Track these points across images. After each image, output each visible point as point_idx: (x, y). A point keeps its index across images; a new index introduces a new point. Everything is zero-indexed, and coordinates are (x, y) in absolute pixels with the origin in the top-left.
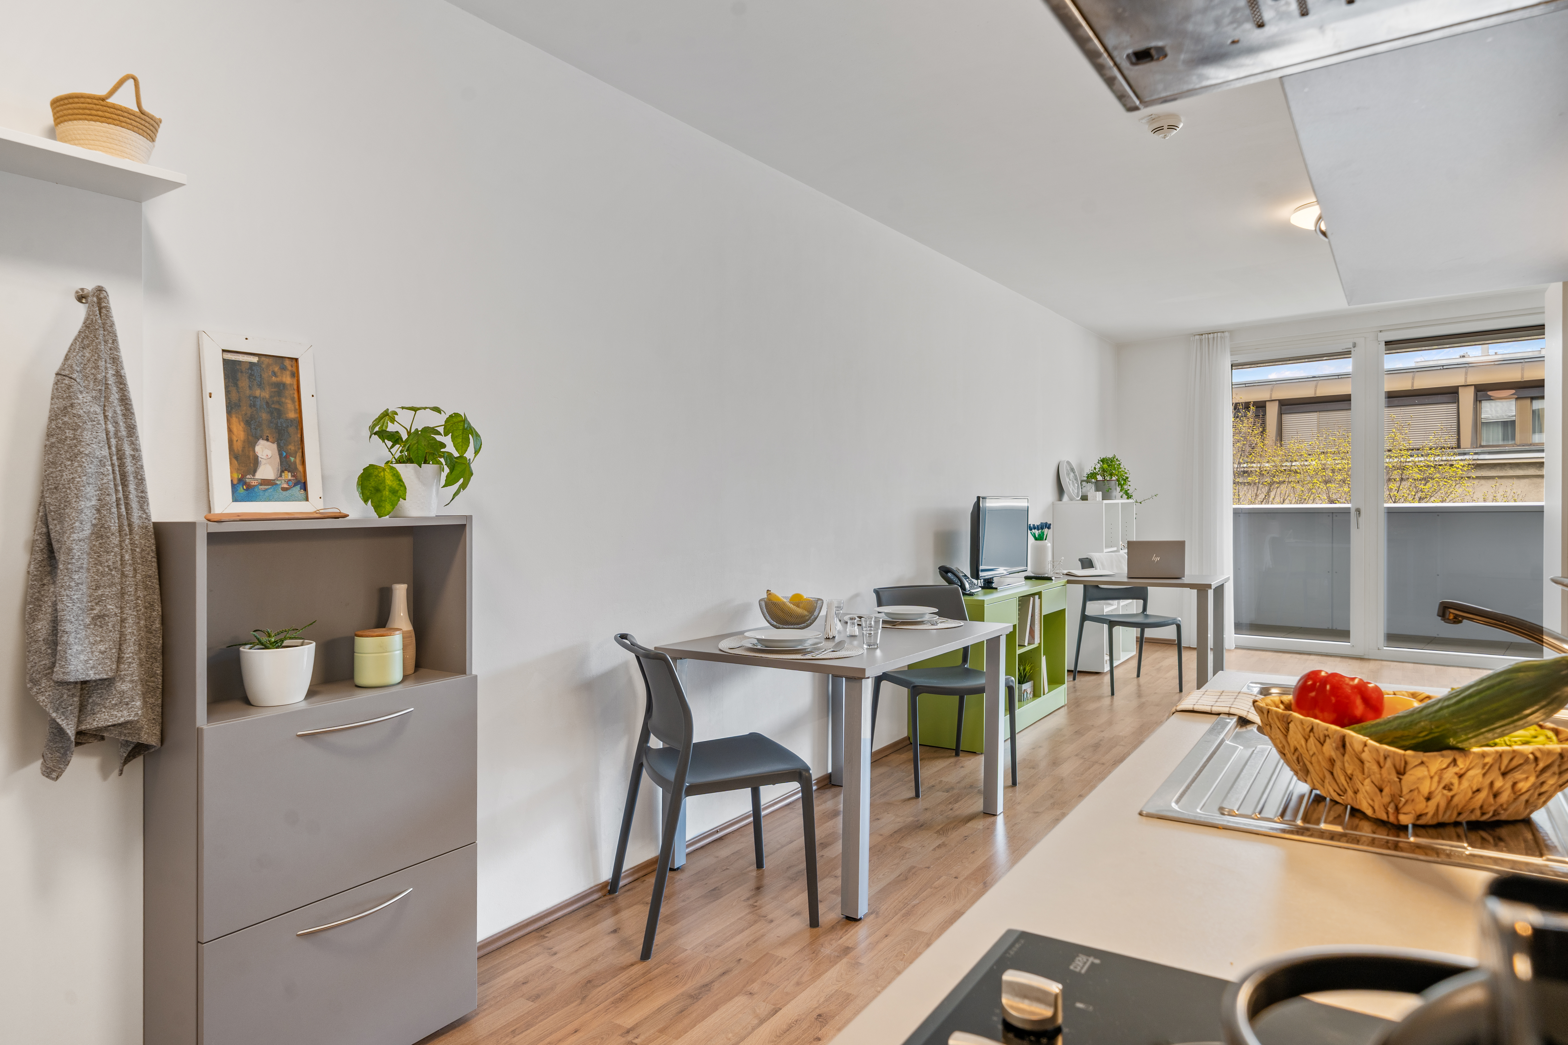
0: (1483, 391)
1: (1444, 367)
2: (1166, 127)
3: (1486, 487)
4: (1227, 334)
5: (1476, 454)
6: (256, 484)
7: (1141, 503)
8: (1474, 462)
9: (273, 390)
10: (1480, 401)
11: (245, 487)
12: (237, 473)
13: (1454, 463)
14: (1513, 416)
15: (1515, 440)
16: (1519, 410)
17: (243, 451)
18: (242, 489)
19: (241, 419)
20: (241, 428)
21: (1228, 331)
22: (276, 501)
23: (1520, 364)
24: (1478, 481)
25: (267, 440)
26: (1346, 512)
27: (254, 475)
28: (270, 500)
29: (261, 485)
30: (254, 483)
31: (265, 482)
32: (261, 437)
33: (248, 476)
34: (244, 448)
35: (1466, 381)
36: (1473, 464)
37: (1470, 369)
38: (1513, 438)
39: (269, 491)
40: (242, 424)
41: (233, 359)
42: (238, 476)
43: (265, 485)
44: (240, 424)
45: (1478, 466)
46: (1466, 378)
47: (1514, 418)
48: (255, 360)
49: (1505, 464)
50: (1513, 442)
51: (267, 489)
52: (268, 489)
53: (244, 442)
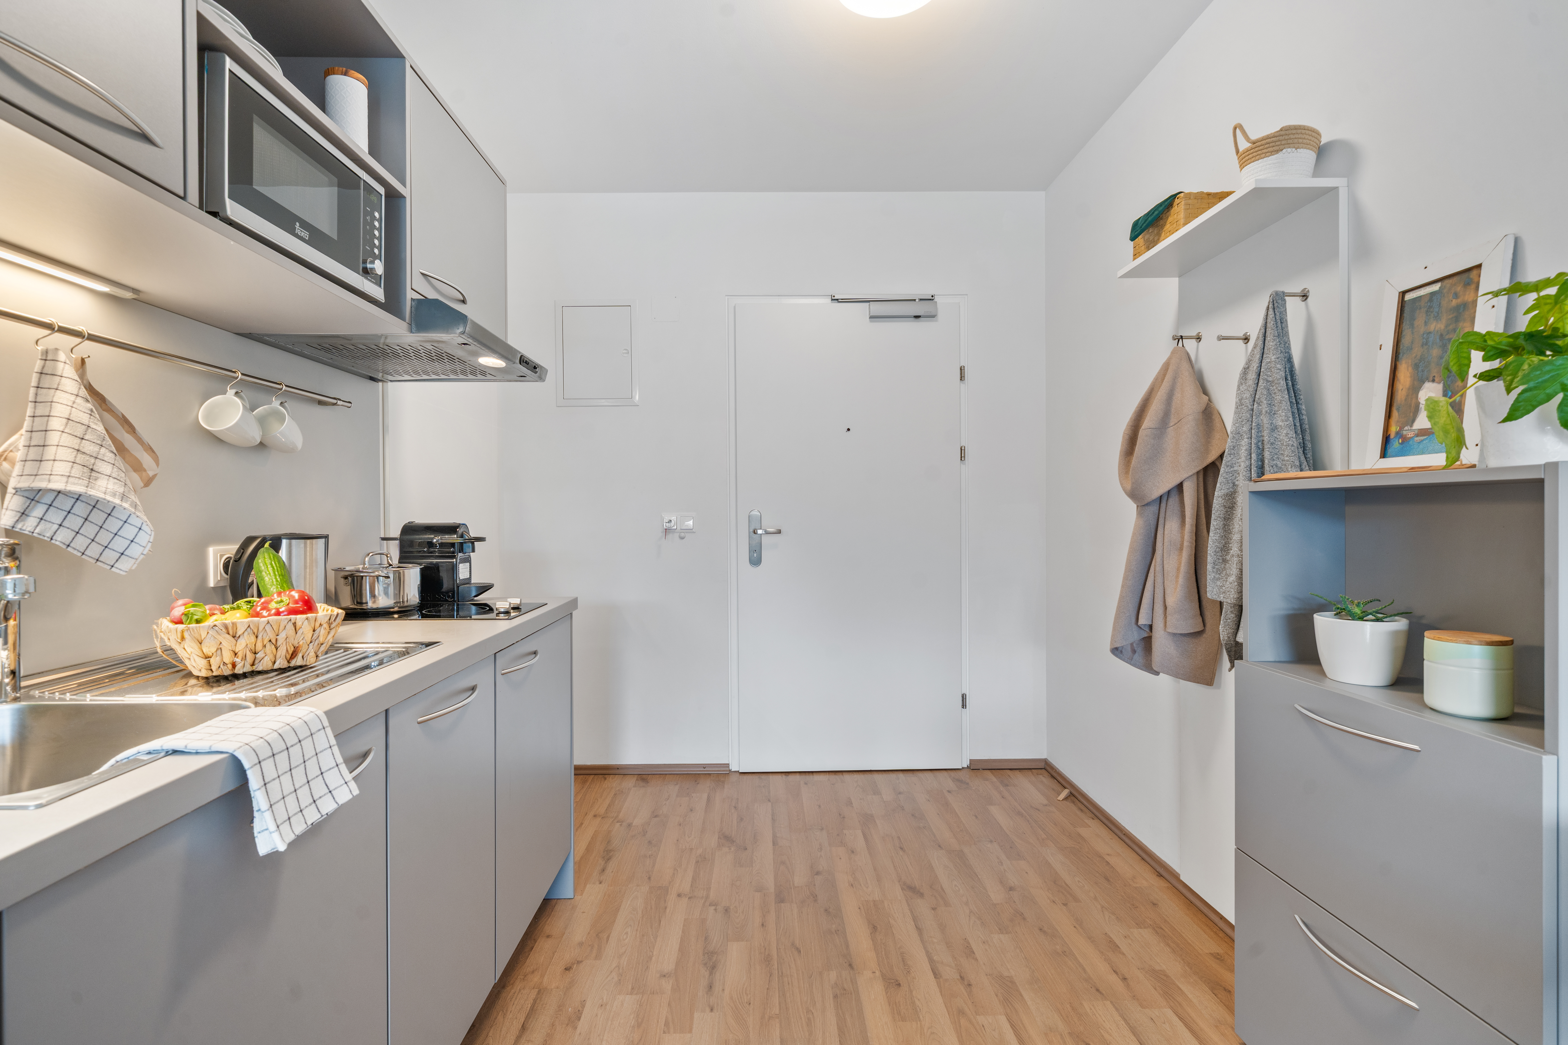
6: (1412, 435)
9: (1450, 317)
11: (1400, 441)
12: (1396, 426)
17: (1406, 400)
18: (1397, 443)
19: (1410, 364)
20: (1408, 375)
22: (1429, 453)
25: (1433, 381)
27: (1411, 426)
28: (1423, 453)
29: (1417, 435)
30: (1410, 435)
31: (1423, 432)
32: (1428, 379)
33: (1406, 428)
34: (1407, 396)
39: (1425, 442)
40: (1410, 369)
41: (1415, 296)
42: (1397, 429)
43: (1421, 436)
44: (1408, 370)
48: (1436, 287)
51: (1422, 441)
52: (1424, 440)
53: (1409, 389)
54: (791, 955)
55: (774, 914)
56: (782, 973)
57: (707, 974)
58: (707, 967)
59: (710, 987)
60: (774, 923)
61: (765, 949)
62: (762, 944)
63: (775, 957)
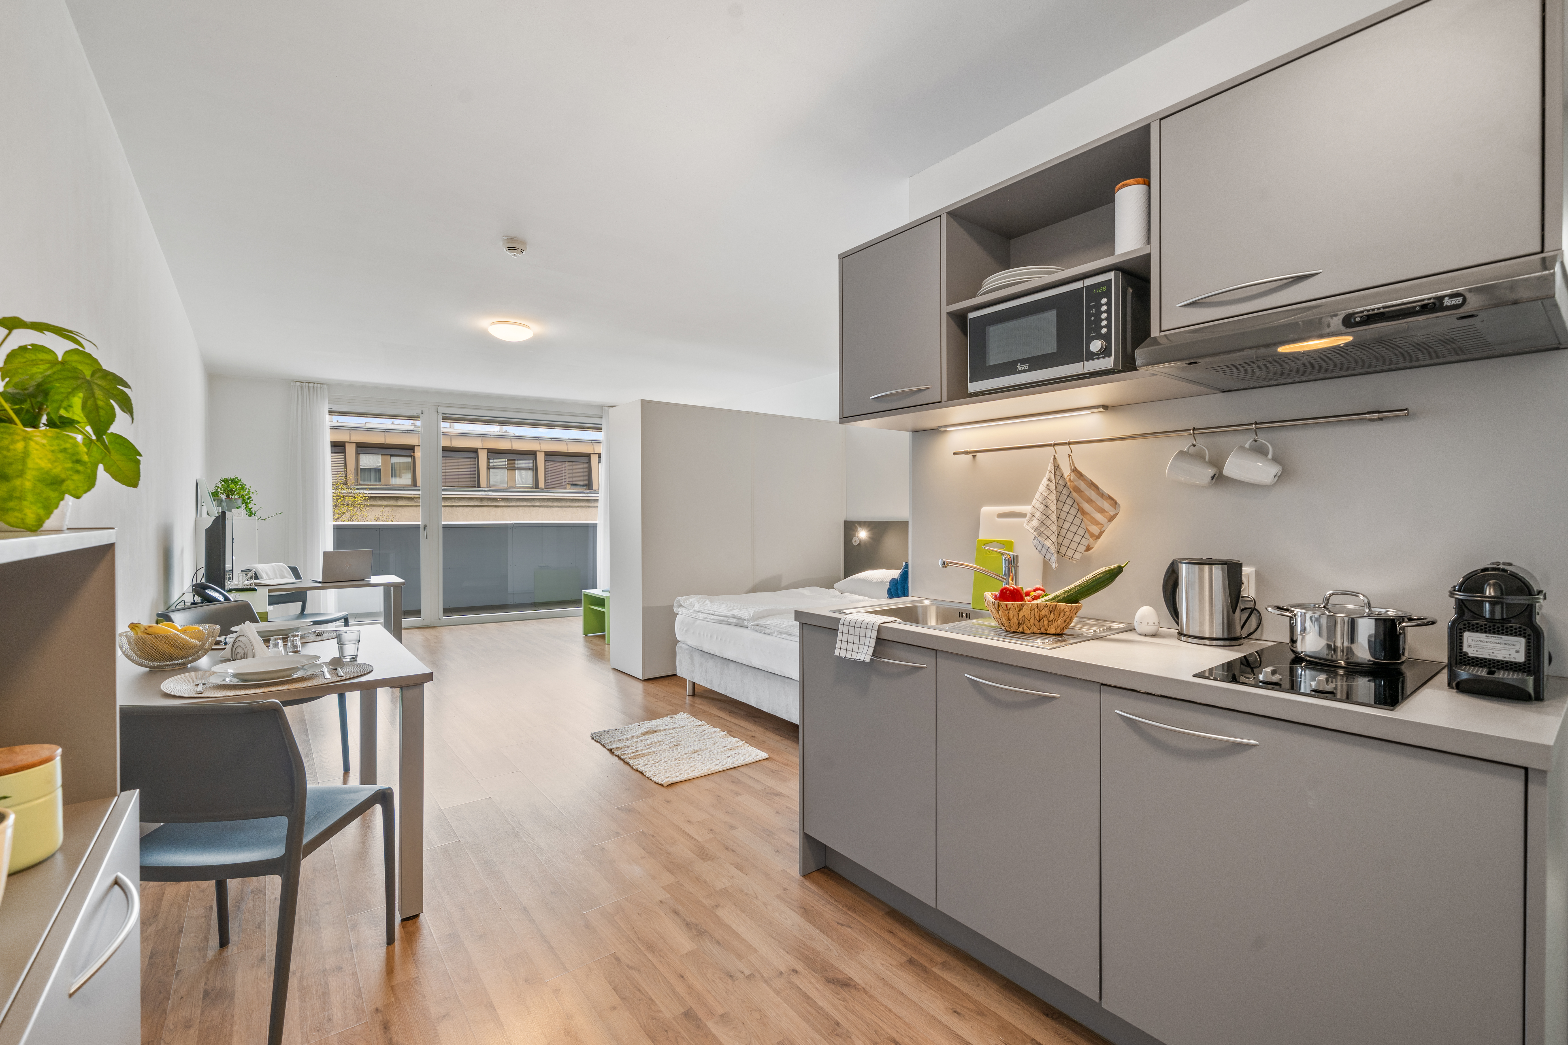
0: (363, 448)
1: (335, 428)
2: (519, 250)
3: (377, 512)
4: (325, 386)
5: (357, 489)
7: (265, 520)
8: (369, 495)
10: (359, 454)
13: (355, 495)
14: (379, 466)
15: (381, 481)
16: (383, 462)
21: (327, 385)
23: (384, 433)
24: (370, 507)
26: (417, 527)
35: (350, 439)
36: (368, 497)
37: (352, 431)
38: (380, 480)
45: (372, 498)
46: (350, 437)
47: (380, 468)
49: (376, 497)
50: (380, 483)
54: (634, 961)
55: (681, 994)
56: (631, 943)
57: (688, 920)
58: (692, 924)
59: (676, 913)
60: (673, 984)
61: (660, 956)
62: (666, 958)
63: (646, 953)
